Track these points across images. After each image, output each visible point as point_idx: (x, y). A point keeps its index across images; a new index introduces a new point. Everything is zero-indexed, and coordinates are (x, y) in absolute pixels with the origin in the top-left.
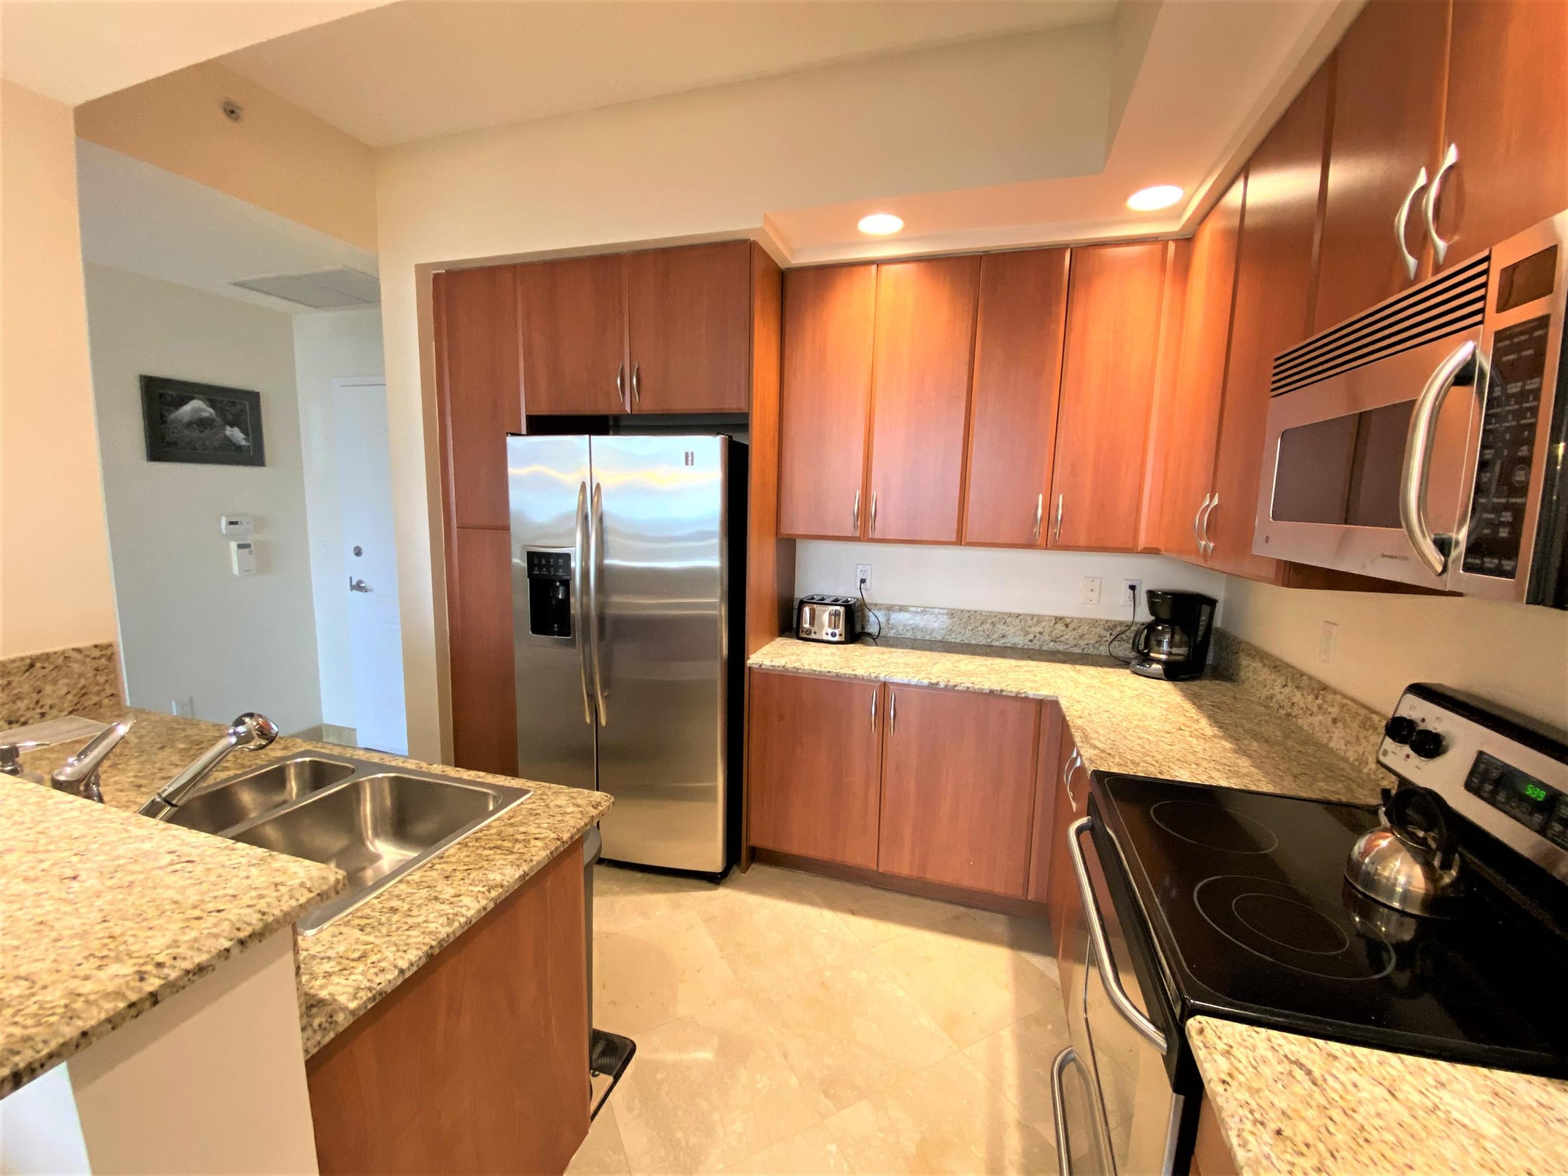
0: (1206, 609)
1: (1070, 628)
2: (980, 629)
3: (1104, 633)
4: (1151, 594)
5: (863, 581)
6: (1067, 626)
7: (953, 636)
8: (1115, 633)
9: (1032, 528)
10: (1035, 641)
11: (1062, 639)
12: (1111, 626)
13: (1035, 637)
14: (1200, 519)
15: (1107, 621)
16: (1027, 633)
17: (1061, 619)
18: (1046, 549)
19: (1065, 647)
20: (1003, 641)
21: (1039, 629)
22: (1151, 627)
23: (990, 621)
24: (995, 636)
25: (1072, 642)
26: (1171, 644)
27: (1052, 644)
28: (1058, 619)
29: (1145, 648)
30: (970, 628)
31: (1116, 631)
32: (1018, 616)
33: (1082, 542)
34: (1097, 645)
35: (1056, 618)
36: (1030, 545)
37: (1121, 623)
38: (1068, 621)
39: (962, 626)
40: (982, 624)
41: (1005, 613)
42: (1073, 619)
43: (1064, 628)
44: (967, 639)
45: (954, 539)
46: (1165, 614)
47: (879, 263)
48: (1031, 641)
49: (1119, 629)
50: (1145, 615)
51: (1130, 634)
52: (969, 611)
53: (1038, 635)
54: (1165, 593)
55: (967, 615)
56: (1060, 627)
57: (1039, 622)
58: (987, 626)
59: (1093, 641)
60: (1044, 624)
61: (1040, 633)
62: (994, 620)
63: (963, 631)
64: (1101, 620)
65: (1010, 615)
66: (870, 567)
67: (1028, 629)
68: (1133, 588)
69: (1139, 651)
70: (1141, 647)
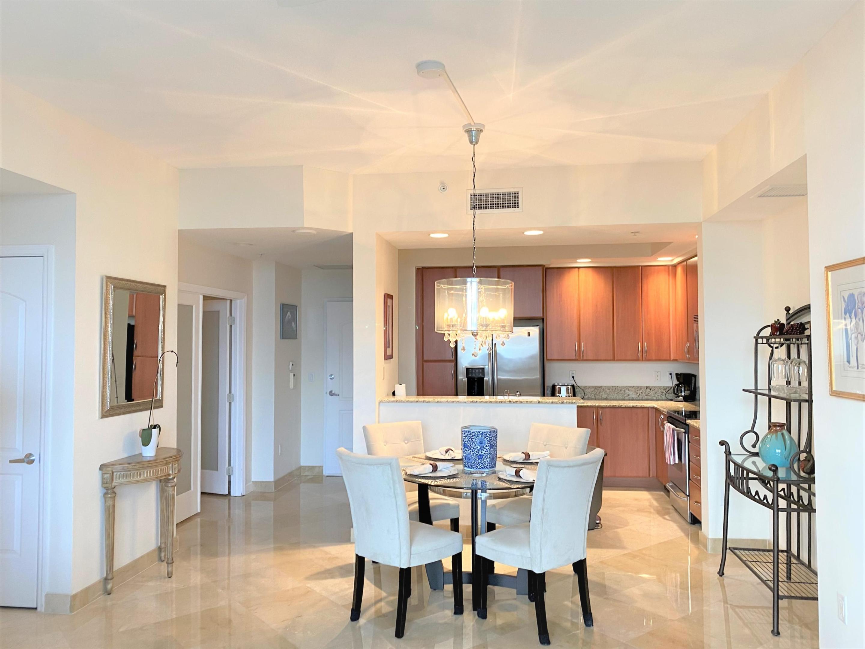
0: (693, 378)
1: (652, 390)
2: (620, 393)
3: (663, 391)
4: (677, 374)
5: (573, 377)
6: (650, 389)
7: (610, 396)
8: (667, 391)
9: (638, 354)
10: (640, 396)
11: (649, 394)
12: (665, 388)
13: (640, 394)
14: (686, 350)
15: (664, 387)
16: (637, 393)
17: (648, 387)
18: (643, 361)
19: (651, 397)
20: (629, 397)
21: (641, 391)
22: (678, 385)
23: (623, 390)
24: (626, 395)
25: (653, 395)
26: (685, 390)
27: (646, 396)
28: (647, 387)
29: (677, 392)
30: (616, 393)
31: (667, 390)
32: (633, 387)
33: (654, 358)
34: (661, 396)
35: (646, 387)
36: (637, 360)
37: (668, 387)
38: (651, 388)
39: (613, 392)
40: (620, 391)
41: (629, 387)
42: (652, 387)
43: (649, 390)
44: (616, 397)
45: (612, 358)
46: (682, 380)
47: (579, 268)
48: (639, 396)
49: (668, 389)
50: (676, 382)
51: (671, 390)
52: (615, 387)
53: (641, 394)
54: (681, 374)
55: (614, 388)
56: (648, 390)
57: (641, 389)
58: (622, 392)
59: (660, 395)
60: (642, 389)
61: (642, 393)
62: (624, 389)
63: (614, 394)
64: (662, 387)
65: (630, 387)
66: (574, 372)
67: (637, 391)
68: (671, 374)
69: (675, 394)
70: (676, 392)
